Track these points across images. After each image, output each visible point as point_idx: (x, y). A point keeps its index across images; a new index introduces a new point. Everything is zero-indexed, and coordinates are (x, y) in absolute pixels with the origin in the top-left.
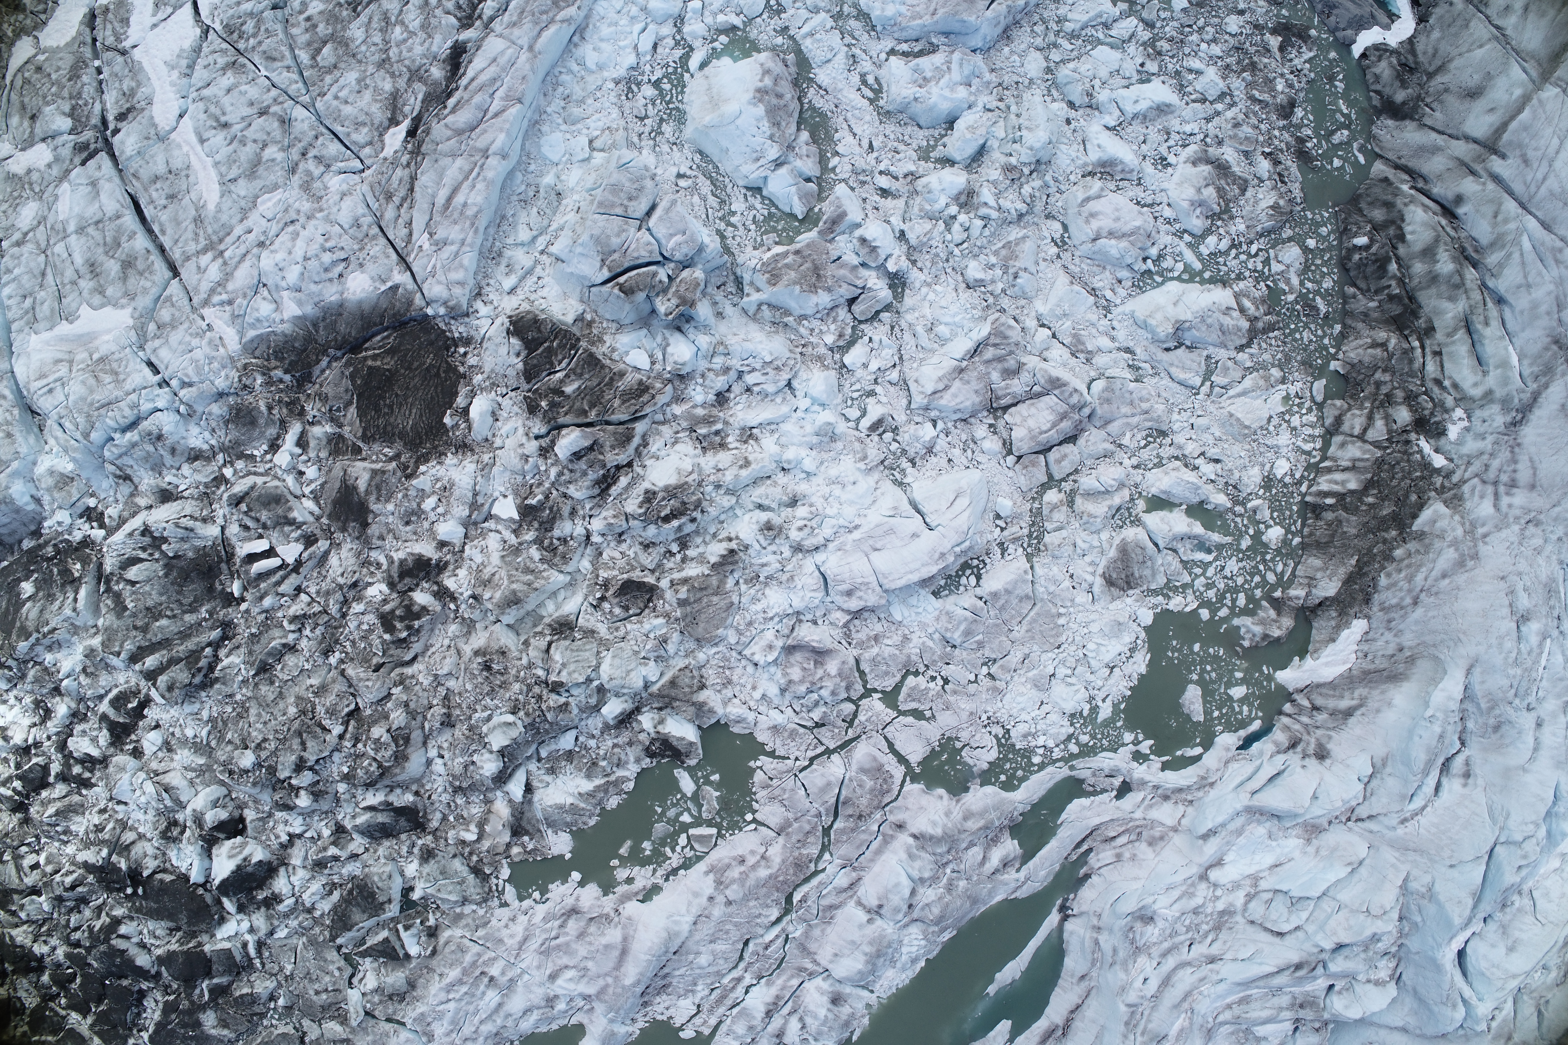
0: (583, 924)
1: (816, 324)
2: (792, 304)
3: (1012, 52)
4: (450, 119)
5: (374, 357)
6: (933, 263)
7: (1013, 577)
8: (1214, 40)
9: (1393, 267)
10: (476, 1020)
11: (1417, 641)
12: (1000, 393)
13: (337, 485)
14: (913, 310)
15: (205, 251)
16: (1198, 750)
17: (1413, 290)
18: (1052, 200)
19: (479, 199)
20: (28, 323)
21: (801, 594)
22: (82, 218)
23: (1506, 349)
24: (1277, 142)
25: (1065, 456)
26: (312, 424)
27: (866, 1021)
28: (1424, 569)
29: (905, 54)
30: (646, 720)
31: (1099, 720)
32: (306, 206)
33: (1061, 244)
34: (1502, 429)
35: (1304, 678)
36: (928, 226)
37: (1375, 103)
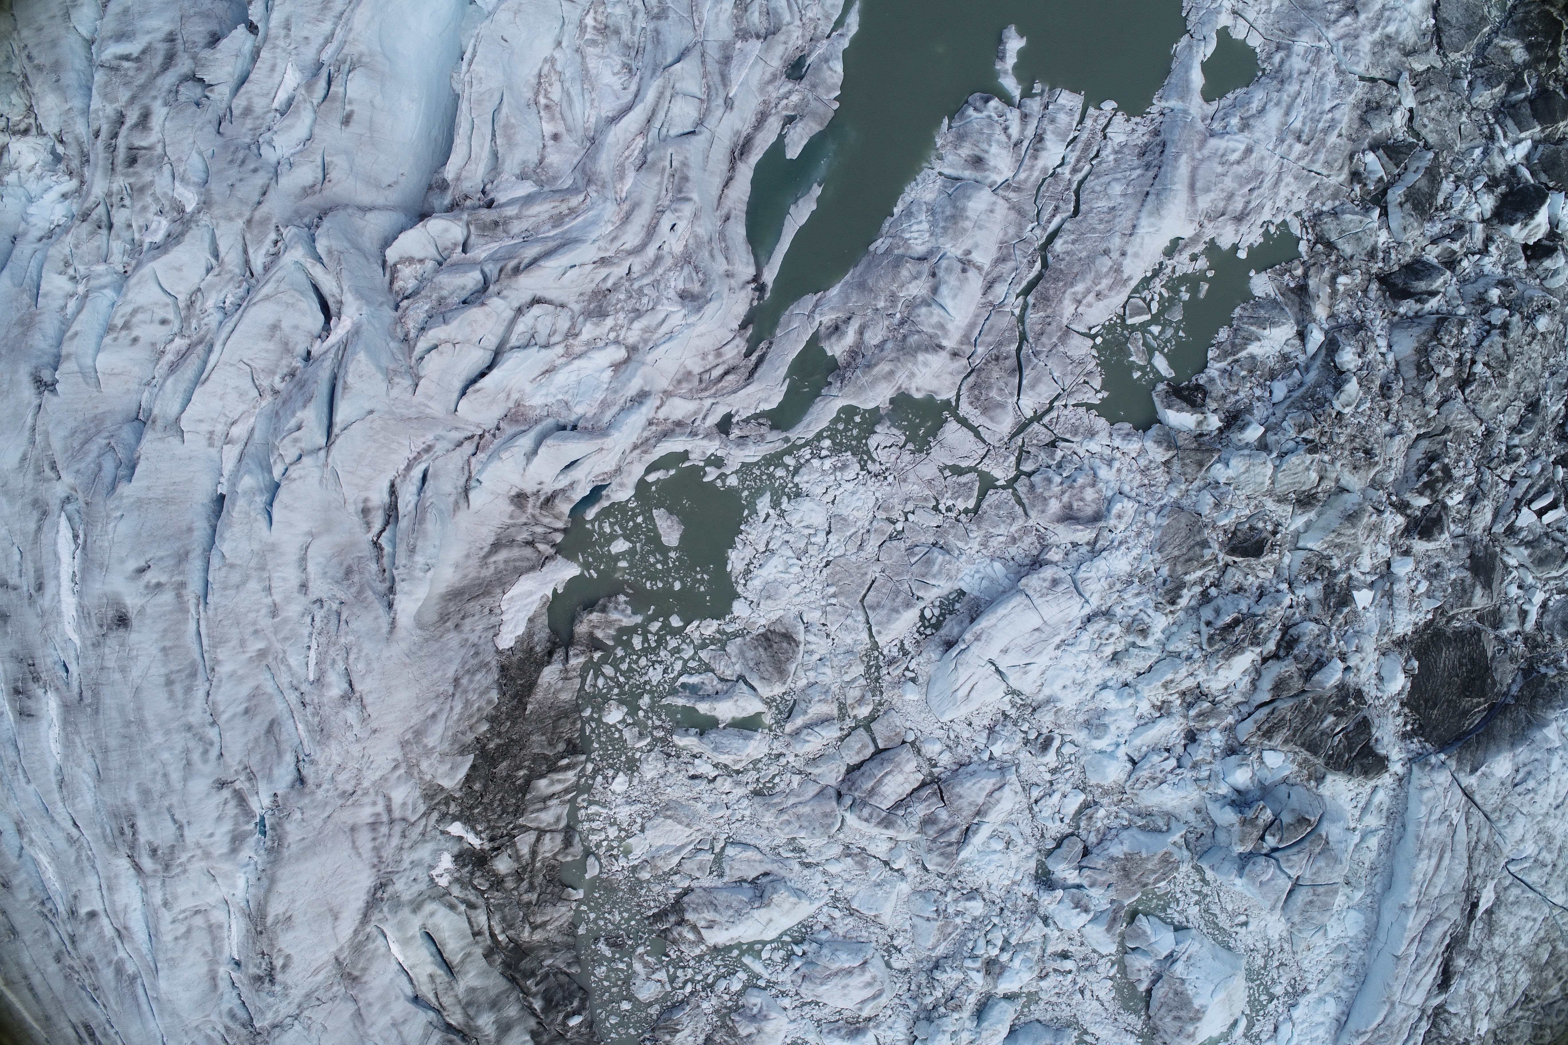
0: (1230, 208)
1: (1115, 823)
2: (1142, 837)
4: (1447, 926)
5: (1479, 704)
6: (1015, 905)
7: (893, 626)
9: (537, 1005)
10: (1304, 94)
11: (444, 640)
12: (934, 799)
14: (1027, 858)
16: (651, 478)
17: (514, 989)
18: (905, 987)
19: (1419, 866)
21: (1100, 574)
23: (405, 957)
25: (858, 751)
26: (1517, 633)
27: (939, 142)
28: (455, 717)
30: (1214, 422)
31: (768, 494)
33: (891, 949)
34: (395, 878)
35: (549, 577)
36: (1027, 937)
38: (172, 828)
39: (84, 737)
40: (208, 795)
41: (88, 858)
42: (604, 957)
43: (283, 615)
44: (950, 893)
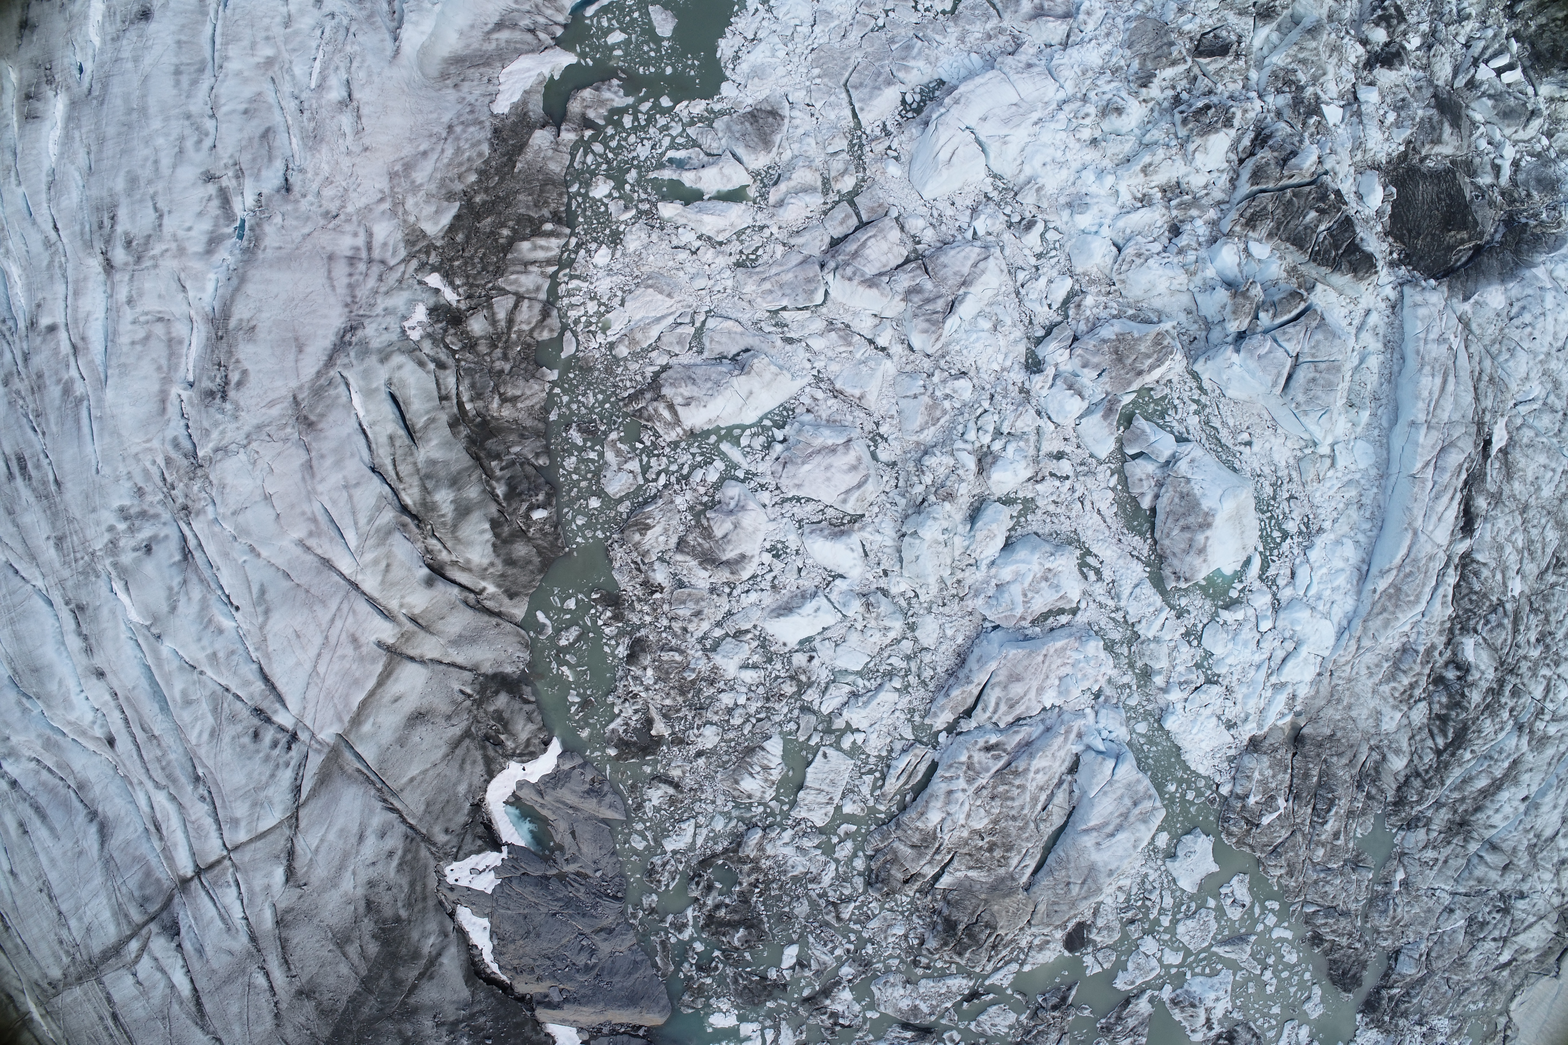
1: (1104, 314)
2: (1132, 325)
3: (953, 639)
4: (1462, 457)
5: (1462, 242)
6: (1006, 389)
7: (875, 102)
8: (730, 711)
9: (500, 490)
11: (443, 92)
12: (919, 272)
13: (1462, 131)
14: (1016, 343)
17: (476, 468)
18: (893, 482)
19: (1423, 381)
21: (1073, 62)
23: (366, 411)
24: (646, 608)
25: (842, 223)
26: (1493, 184)
28: (446, 161)
29: (1061, 611)
32: (1553, 366)
33: (876, 438)
34: (366, 322)
35: (547, 59)
36: (1019, 424)
37: (529, 689)
38: (152, 215)
39: (84, 130)
40: (194, 184)
41: (61, 266)
42: (574, 445)
43: (296, 26)
44: (937, 372)
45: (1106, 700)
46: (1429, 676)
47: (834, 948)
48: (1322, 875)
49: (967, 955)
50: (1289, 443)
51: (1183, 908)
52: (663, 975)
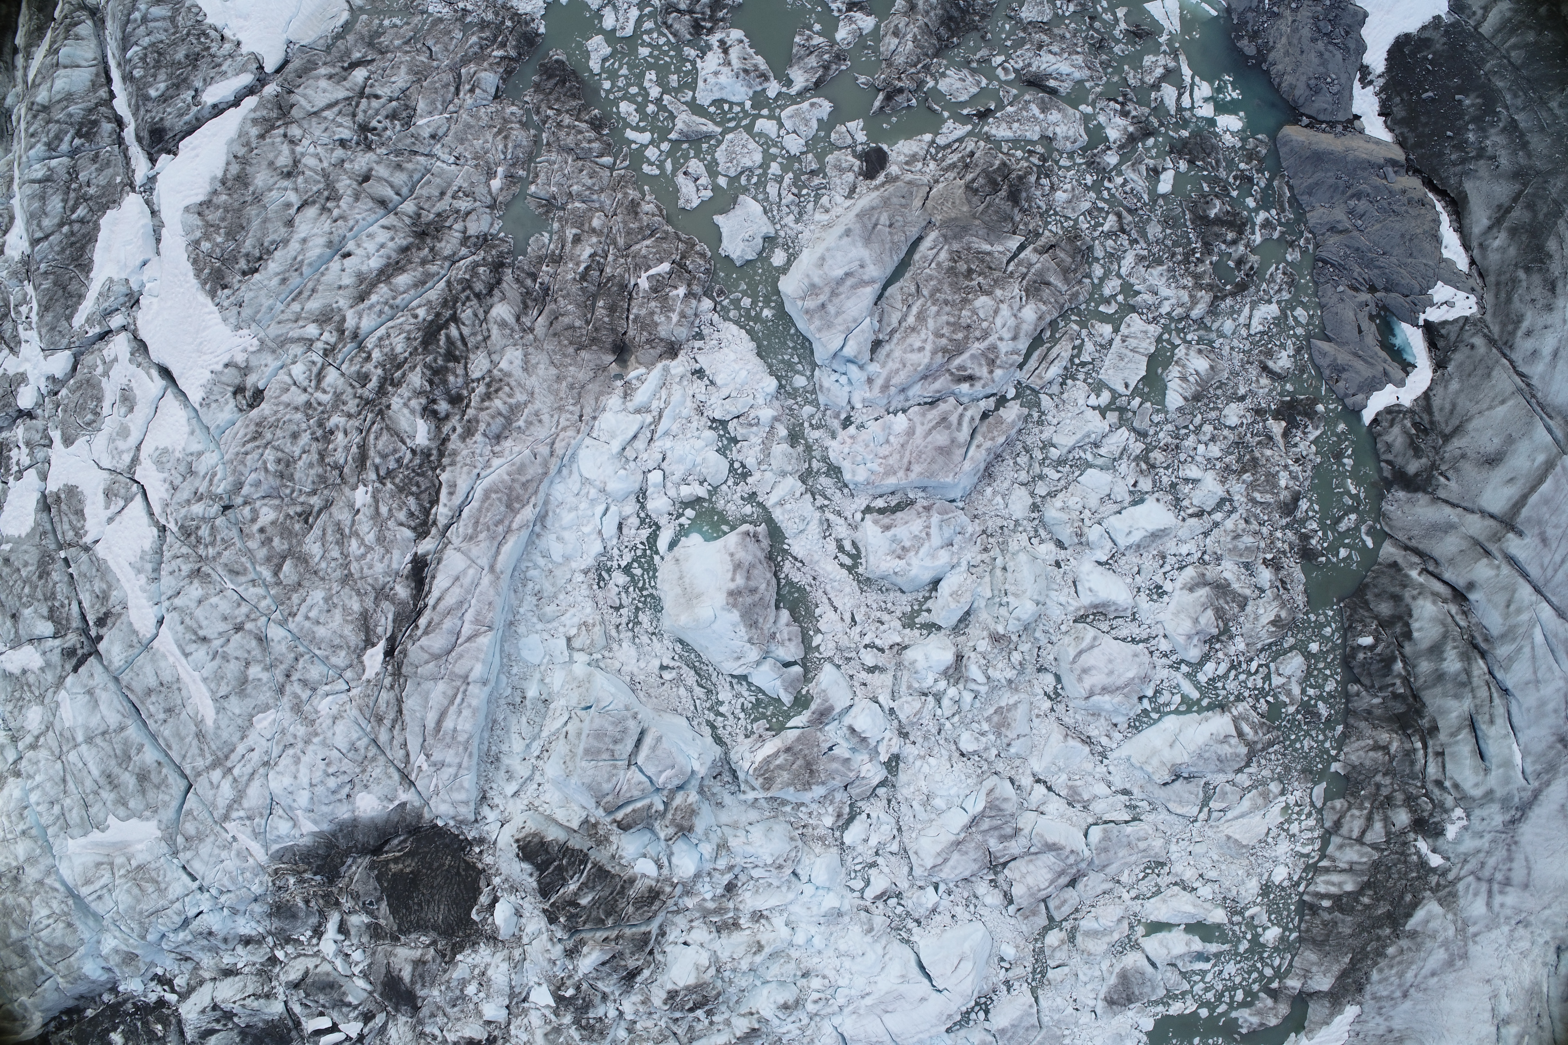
1: (814, 806)
3: (995, 493)
4: (425, 641)
5: (396, 861)
6: (925, 738)
7: (1018, 1013)
8: (1213, 439)
9: (1399, 666)
11: (1405, 1027)
12: (998, 855)
13: (383, 970)
14: (909, 783)
15: (214, 765)
17: (1418, 689)
18: (1043, 653)
19: (468, 726)
20: (61, 828)
22: (87, 728)
23: (1510, 748)
24: (1279, 544)
25: (1065, 901)
26: (349, 914)
28: (1415, 967)
29: (881, 511)
32: (301, 730)
33: (1054, 696)
34: (1500, 828)
36: (917, 705)
37: (1385, 474)
42: (1325, 701)
45: (837, 416)
46: (467, 406)
47: (1124, 185)
48: (595, 197)
49: (997, 163)
50: (618, 665)
51: (755, 180)
52: (1283, 176)
